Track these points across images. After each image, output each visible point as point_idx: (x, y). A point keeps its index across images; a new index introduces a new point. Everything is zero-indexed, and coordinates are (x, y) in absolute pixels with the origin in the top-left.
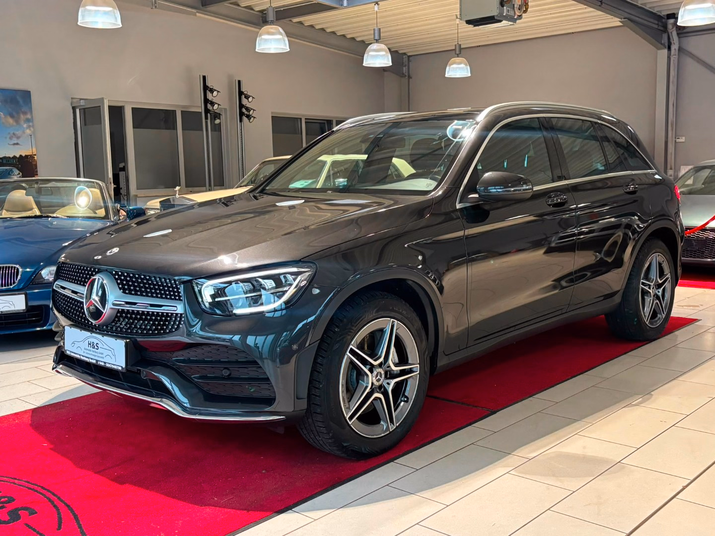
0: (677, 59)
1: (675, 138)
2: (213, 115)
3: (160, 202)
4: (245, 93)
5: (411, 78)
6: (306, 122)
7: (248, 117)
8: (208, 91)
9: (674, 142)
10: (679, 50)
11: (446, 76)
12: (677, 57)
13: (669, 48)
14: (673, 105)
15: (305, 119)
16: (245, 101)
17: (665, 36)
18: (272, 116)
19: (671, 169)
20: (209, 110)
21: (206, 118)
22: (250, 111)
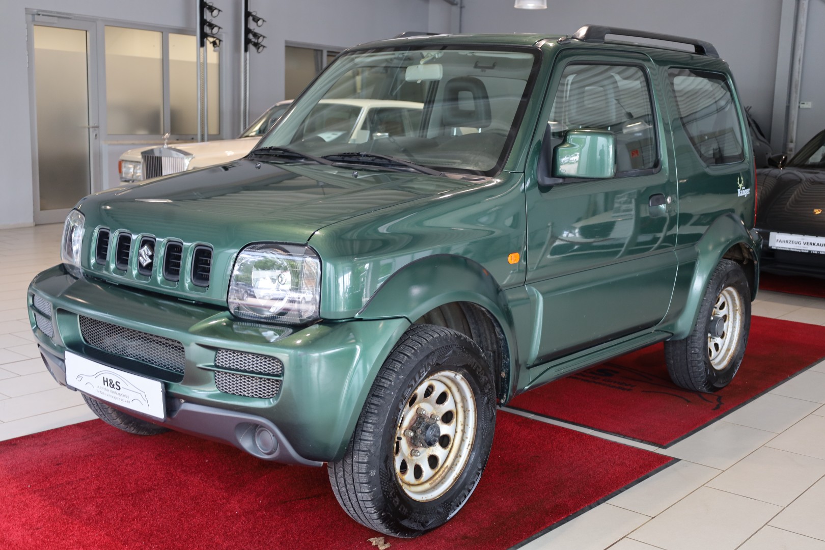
1: (799, 103)
2: (211, 39)
3: (143, 153)
4: (254, 14)
5: (464, 7)
6: (328, 56)
7: (257, 45)
8: (205, 9)
9: (797, 107)
14: (800, 60)
15: (328, 52)
16: (252, 25)
18: (286, 47)
19: (792, 142)
20: (206, 33)
21: (202, 44)
22: (259, 38)
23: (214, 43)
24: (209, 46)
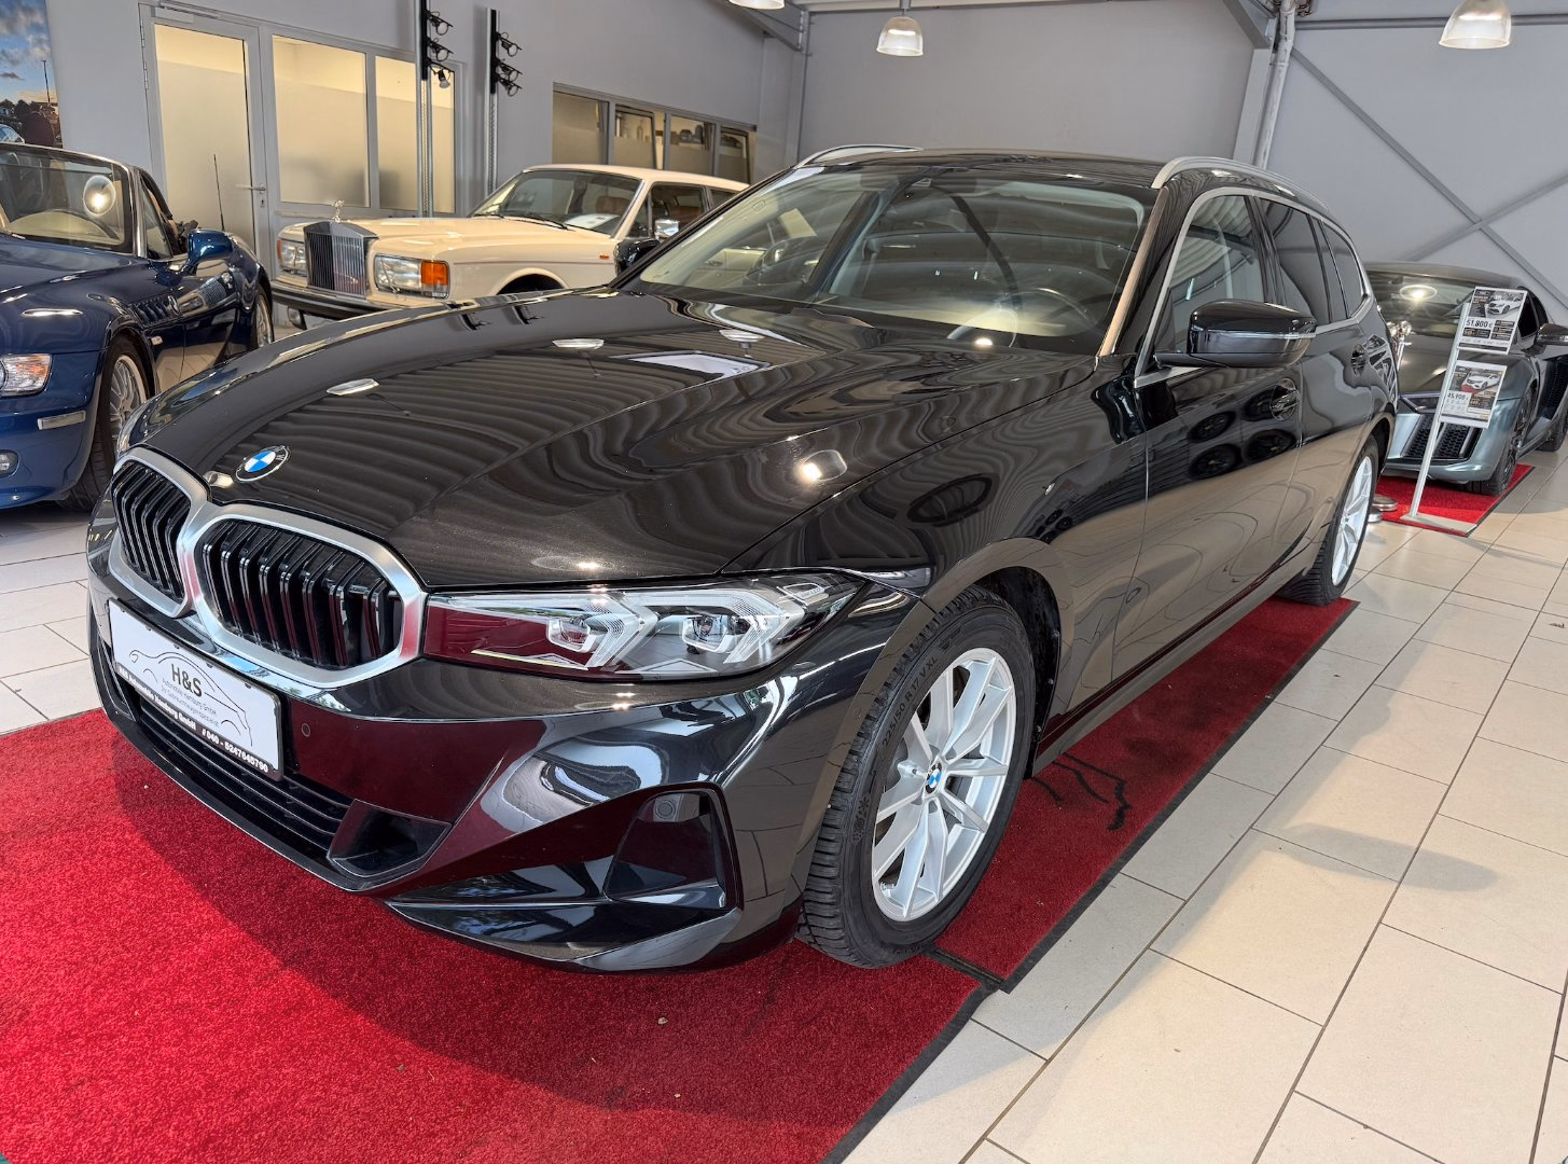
0: (1284, 70)
2: (437, 70)
3: (305, 229)
4: (504, 36)
5: (811, 55)
6: (617, 112)
7: (507, 84)
8: (428, 21)
10: (1291, 54)
11: (878, 49)
12: (1286, 64)
13: (1276, 47)
15: (617, 105)
16: (502, 54)
17: (1273, 23)
18: (555, 91)
20: (430, 60)
21: (425, 76)
22: (511, 72)
23: (441, 75)
24: (435, 79)
